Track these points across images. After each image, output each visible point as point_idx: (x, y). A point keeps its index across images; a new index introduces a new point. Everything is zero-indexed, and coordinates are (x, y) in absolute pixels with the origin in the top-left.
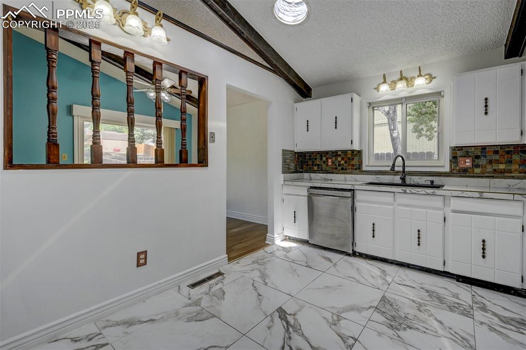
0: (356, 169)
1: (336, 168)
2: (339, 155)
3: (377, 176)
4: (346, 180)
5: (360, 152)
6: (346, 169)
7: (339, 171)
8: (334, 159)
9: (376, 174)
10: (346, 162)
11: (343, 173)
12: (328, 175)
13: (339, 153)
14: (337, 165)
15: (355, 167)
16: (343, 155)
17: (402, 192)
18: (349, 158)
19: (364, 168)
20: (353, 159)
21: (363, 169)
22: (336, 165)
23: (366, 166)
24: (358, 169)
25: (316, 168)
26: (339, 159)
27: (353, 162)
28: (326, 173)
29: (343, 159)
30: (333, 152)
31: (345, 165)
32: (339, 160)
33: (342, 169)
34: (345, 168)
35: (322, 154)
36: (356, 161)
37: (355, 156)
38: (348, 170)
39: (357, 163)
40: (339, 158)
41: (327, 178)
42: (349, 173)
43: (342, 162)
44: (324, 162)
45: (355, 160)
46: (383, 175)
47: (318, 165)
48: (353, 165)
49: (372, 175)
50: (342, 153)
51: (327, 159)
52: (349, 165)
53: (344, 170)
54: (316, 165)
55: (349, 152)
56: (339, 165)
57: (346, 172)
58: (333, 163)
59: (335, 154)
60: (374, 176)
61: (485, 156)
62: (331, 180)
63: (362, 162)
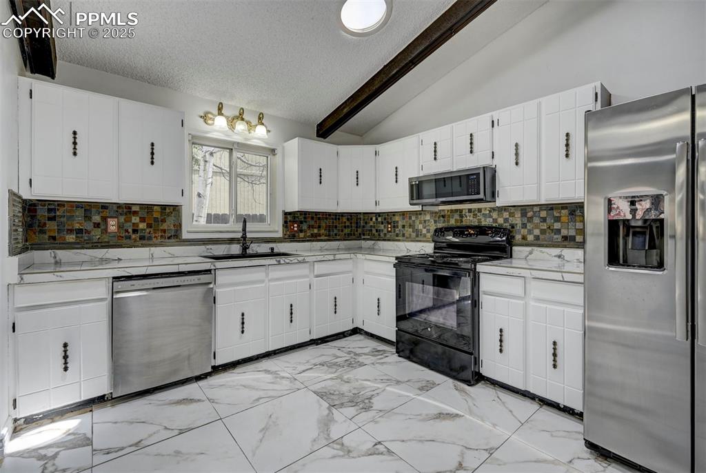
0: (169, 238)
1: (130, 238)
2: (135, 213)
3: (208, 247)
4: (152, 257)
5: (176, 209)
6: (150, 238)
7: (135, 241)
8: (122, 219)
9: (204, 244)
10: (149, 226)
11: (143, 246)
12: (111, 250)
13: (134, 209)
14: (130, 230)
15: (167, 235)
16: (143, 214)
17: (276, 263)
18: (156, 220)
19: (185, 236)
20: (163, 221)
21: (184, 238)
22: (127, 231)
23: (189, 232)
24: (174, 236)
25: (71, 238)
26: (135, 219)
27: (164, 226)
28: (103, 247)
29: (143, 220)
30: (119, 206)
31: (148, 230)
32: (133, 221)
33: (142, 238)
34: (147, 235)
35: (87, 208)
36: (168, 225)
37: (168, 215)
38: (154, 240)
39: (172, 227)
40: (133, 218)
41: (108, 256)
42: (155, 245)
43: (142, 226)
44: (97, 225)
45: (168, 222)
46: (214, 244)
47: (80, 231)
48: (164, 231)
49: (200, 245)
50: (140, 208)
51: (105, 219)
52: (156, 231)
53: (144, 240)
54: (70, 231)
55: (155, 207)
56: (135, 231)
57: (151, 242)
58: (120, 227)
59: (126, 210)
60: (203, 247)
61: (306, 222)
62: (119, 260)
63: (180, 225)
